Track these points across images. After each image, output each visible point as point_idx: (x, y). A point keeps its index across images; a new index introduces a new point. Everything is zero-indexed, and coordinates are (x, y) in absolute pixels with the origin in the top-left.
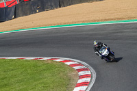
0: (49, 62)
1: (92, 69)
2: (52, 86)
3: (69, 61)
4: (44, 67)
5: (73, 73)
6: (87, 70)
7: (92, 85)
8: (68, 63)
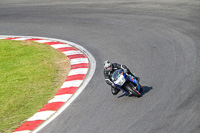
0: (29, 43)
1: (90, 56)
2: (30, 78)
3: (58, 43)
4: (21, 51)
5: (63, 61)
6: (82, 56)
7: (89, 79)
8: (56, 46)
